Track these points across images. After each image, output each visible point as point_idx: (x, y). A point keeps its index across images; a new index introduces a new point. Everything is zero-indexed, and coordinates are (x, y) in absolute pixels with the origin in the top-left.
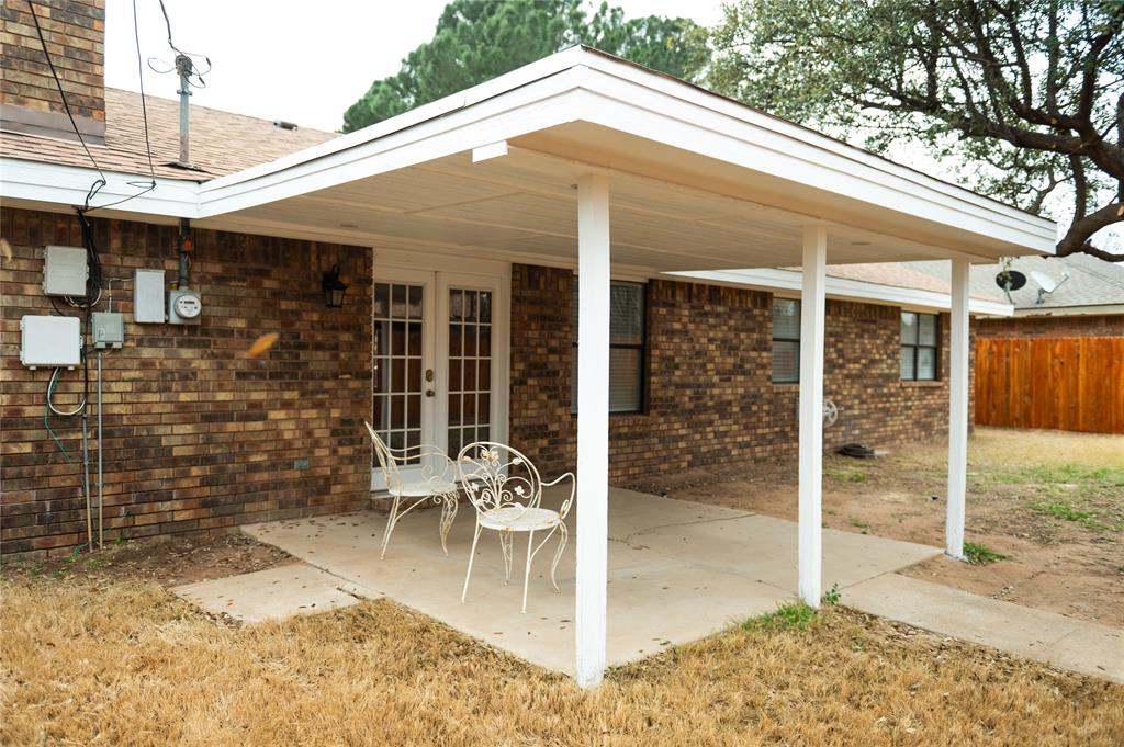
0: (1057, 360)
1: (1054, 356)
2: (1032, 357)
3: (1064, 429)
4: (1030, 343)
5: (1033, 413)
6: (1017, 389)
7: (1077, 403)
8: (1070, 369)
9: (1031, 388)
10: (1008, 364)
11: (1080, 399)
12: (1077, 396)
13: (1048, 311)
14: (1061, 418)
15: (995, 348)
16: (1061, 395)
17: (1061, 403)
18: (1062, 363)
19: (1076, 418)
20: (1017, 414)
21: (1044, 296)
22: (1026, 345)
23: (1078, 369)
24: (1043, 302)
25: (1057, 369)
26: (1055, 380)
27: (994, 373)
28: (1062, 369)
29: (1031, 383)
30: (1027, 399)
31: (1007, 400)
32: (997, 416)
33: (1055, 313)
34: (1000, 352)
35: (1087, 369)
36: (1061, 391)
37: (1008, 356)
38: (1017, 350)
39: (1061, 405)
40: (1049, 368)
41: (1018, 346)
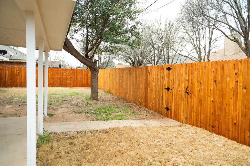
0: (17, 72)
1: (17, 71)
2: (11, 71)
3: (19, 87)
4: (11, 68)
5: (12, 84)
6: (8, 78)
7: (22, 81)
8: (20, 73)
9: (11, 78)
10: (5, 72)
11: (23, 80)
12: (22, 79)
13: (13, 60)
14: (19, 84)
15: (2, 68)
16: (18, 79)
17: (18, 81)
18: (18, 72)
19: (22, 84)
20: (8, 84)
21: (11, 57)
22: (10, 68)
23: (22, 73)
24: (11, 58)
25: (17, 73)
26: (17, 76)
27: (2, 74)
28: (18, 73)
29: (11, 77)
30: (10, 80)
31: (6, 81)
32: (3, 84)
33: (14, 61)
34: (3, 69)
35: (24, 74)
36: (18, 78)
37: (5, 70)
38: (8, 69)
39: (18, 82)
40: (16, 73)
41: (8, 68)
